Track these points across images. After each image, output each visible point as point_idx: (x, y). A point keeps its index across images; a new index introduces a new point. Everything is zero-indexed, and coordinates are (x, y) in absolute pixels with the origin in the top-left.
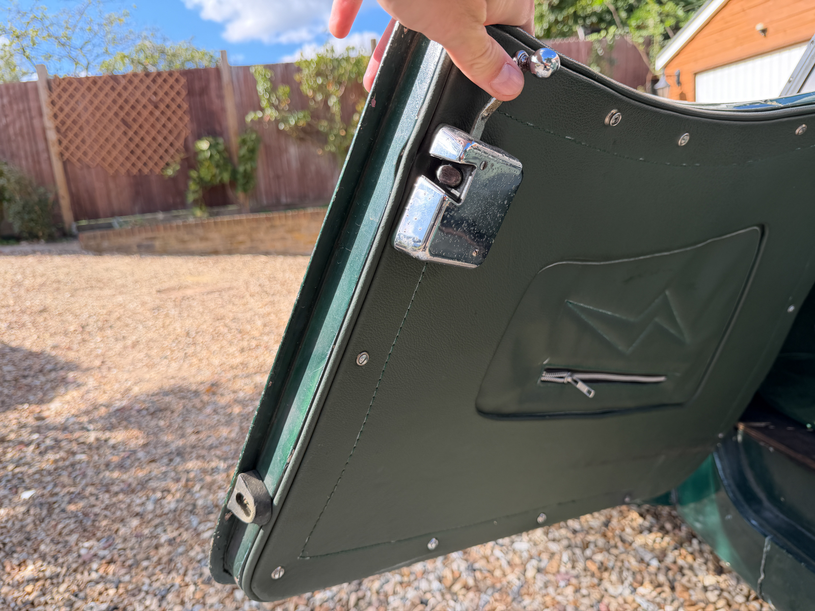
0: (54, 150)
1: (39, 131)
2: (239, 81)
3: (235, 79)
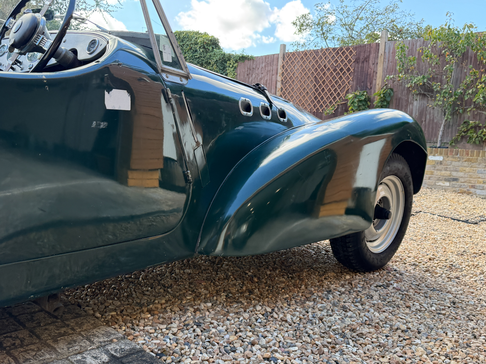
0: (279, 94)
1: (274, 82)
2: (389, 52)
3: (387, 51)
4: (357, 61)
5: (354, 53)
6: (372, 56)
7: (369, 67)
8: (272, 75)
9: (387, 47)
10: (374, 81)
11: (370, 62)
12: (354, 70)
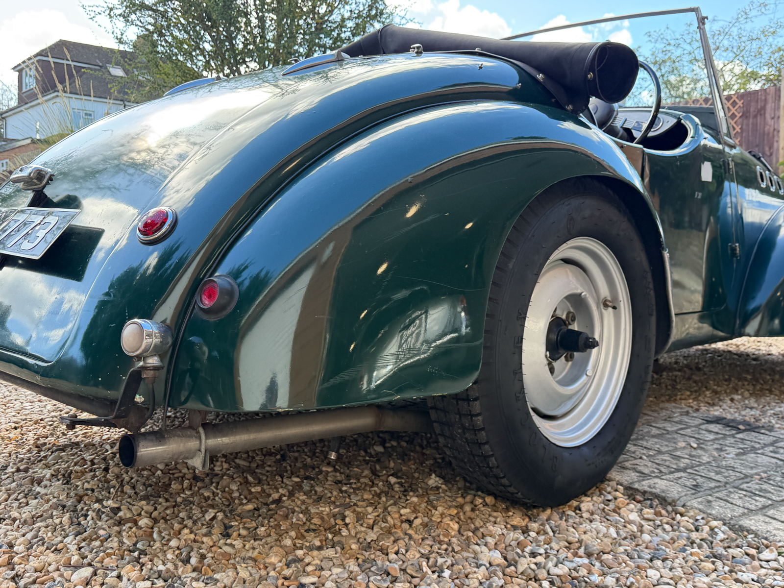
4: (745, 115)
5: (740, 103)
6: (770, 106)
7: (765, 123)
10: (775, 144)
11: (768, 116)
12: (741, 129)
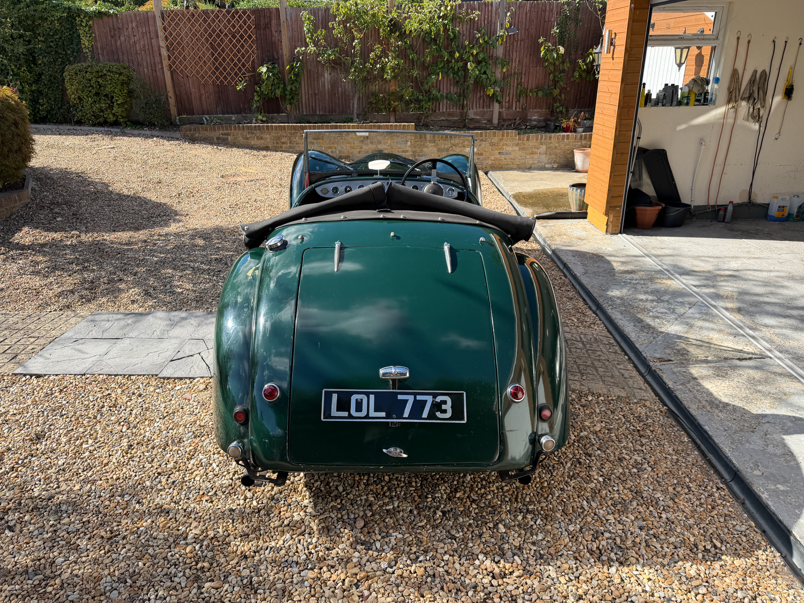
0: (166, 63)
1: (156, 48)
2: (291, 19)
3: (289, 18)
4: (258, 27)
5: (253, 17)
6: (274, 22)
7: (272, 35)
8: (151, 39)
9: (288, 13)
10: (280, 51)
11: (273, 29)
12: (256, 37)
